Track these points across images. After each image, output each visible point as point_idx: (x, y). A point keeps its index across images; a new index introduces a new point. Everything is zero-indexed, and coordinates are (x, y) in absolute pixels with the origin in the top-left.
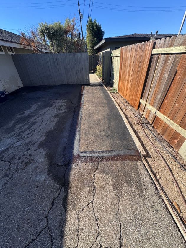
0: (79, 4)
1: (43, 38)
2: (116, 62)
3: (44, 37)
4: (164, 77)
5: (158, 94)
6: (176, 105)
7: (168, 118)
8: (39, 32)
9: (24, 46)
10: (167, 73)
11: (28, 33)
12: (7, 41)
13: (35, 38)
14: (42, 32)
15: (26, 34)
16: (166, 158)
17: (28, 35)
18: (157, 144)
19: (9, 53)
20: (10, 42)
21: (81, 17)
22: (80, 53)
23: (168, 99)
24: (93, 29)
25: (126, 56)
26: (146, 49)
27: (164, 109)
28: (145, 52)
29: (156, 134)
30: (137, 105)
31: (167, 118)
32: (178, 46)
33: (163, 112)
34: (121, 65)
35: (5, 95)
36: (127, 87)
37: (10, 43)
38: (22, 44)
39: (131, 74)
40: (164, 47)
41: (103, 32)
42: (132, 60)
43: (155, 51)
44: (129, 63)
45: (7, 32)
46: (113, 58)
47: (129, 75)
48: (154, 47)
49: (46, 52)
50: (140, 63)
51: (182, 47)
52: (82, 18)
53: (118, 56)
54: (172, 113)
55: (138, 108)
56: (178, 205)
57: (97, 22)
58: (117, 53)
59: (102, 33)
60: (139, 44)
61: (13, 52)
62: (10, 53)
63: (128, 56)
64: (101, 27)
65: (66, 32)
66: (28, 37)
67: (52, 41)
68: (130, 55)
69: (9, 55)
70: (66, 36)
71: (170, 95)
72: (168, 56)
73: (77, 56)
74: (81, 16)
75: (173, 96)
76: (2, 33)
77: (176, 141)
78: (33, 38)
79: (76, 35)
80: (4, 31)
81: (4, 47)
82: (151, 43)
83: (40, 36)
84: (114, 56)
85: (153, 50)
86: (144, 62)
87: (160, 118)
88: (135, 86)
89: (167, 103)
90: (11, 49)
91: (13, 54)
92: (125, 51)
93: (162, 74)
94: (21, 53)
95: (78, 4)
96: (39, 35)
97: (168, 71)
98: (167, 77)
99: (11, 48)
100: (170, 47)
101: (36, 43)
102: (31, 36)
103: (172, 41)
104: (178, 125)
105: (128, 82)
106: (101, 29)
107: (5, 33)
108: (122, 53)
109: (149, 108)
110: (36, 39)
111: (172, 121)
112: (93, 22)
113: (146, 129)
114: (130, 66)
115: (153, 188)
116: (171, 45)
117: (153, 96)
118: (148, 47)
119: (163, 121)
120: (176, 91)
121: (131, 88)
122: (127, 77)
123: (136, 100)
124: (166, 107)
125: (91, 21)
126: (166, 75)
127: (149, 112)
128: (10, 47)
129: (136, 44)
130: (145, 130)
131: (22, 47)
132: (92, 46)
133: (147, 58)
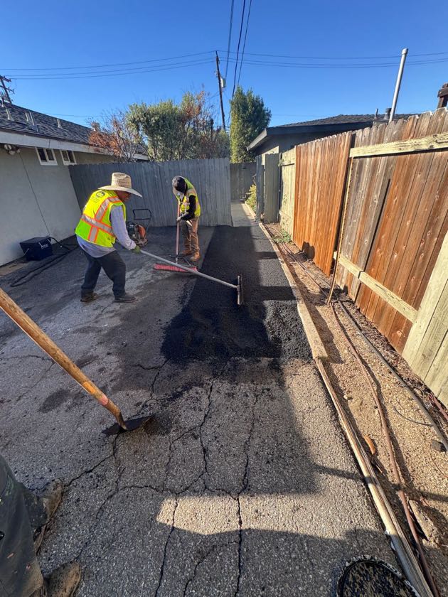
0: (218, 60)
1: (135, 132)
2: (290, 177)
3: (138, 129)
4: (373, 202)
5: (364, 238)
6: (395, 256)
7: (383, 287)
8: (127, 121)
9: (95, 148)
10: (377, 193)
11: (106, 123)
12: (64, 140)
13: (118, 133)
14: (134, 121)
15: (102, 125)
16: (372, 366)
17: (106, 128)
18: (360, 342)
19: (64, 162)
20: (71, 141)
21: (222, 86)
22: (211, 160)
23: (381, 247)
24: (245, 108)
25: (307, 164)
26: (340, 148)
27: (376, 267)
28: (337, 153)
29: (362, 323)
30: (328, 265)
31: (381, 285)
32: (389, 141)
33: (374, 274)
34: (297, 183)
35: (49, 244)
36: (310, 228)
37: (69, 143)
38: (92, 145)
39: (315, 200)
40: (369, 144)
41: (269, 115)
42: (317, 171)
43: (355, 152)
44: (311, 176)
45: (64, 121)
46: (283, 168)
47: (312, 201)
48: (352, 145)
49: (139, 158)
50: (331, 175)
51: (395, 143)
52: (224, 87)
53: (292, 163)
54: (390, 275)
55: (332, 271)
56: (375, 444)
57: (254, 95)
58: (290, 156)
59: (267, 117)
60: (327, 140)
61: (72, 161)
62: (67, 163)
63: (309, 162)
64: (263, 105)
65: (183, 118)
66: (106, 131)
67: (153, 137)
68: (312, 161)
69: (65, 166)
70: (183, 126)
71: (385, 237)
72: (376, 161)
73: (205, 167)
74: (222, 82)
75: (389, 239)
76: (56, 125)
77: (399, 334)
78: (116, 133)
79: (205, 124)
80: (60, 120)
81: (57, 151)
82: (347, 137)
83: (130, 129)
84: (286, 163)
85: (351, 149)
86: (337, 173)
87: (370, 289)
88: (323, 225)
89: (380, 255)
90: (69, 155)
91: (73, 164)
92: (304, 153)
93: (369, 195)
94: (87, 162)
95: (216, 60)
96: (128, 126)
97: (378, 190)
98: (377, 202)
99: (70, 152)
100: (379, 143)
101: (122, 142)
102: (111, 129)
103: (381, 132)
104: (400, 299)
105: (311, 217)
106: (264, 108)
107: (62, 124)
108: (298, 156)
109: (349, 269)
110: (121, 135)
111: (389, 292)
112: (246, 94)
113: (342, 313)
114: (313, 183)
115: (327, 410)
116: (380, 141)
117: (357, 242)
118: (342, 143)
119: (375, 294)
120: (393, 228)
121: (317, 230)
122: (309, 207)
123: (326, 255)
124: (378, 262)
125: (241, 93)
126: (376, 196)
127: (351, 277)
128: (68, 151)
129: (323, 139)
130: (339, 316)
131: (91, 150)
132: (242, 143)
133: (342, 166)
